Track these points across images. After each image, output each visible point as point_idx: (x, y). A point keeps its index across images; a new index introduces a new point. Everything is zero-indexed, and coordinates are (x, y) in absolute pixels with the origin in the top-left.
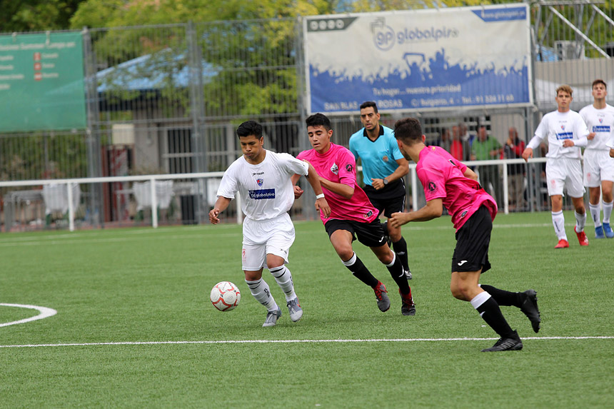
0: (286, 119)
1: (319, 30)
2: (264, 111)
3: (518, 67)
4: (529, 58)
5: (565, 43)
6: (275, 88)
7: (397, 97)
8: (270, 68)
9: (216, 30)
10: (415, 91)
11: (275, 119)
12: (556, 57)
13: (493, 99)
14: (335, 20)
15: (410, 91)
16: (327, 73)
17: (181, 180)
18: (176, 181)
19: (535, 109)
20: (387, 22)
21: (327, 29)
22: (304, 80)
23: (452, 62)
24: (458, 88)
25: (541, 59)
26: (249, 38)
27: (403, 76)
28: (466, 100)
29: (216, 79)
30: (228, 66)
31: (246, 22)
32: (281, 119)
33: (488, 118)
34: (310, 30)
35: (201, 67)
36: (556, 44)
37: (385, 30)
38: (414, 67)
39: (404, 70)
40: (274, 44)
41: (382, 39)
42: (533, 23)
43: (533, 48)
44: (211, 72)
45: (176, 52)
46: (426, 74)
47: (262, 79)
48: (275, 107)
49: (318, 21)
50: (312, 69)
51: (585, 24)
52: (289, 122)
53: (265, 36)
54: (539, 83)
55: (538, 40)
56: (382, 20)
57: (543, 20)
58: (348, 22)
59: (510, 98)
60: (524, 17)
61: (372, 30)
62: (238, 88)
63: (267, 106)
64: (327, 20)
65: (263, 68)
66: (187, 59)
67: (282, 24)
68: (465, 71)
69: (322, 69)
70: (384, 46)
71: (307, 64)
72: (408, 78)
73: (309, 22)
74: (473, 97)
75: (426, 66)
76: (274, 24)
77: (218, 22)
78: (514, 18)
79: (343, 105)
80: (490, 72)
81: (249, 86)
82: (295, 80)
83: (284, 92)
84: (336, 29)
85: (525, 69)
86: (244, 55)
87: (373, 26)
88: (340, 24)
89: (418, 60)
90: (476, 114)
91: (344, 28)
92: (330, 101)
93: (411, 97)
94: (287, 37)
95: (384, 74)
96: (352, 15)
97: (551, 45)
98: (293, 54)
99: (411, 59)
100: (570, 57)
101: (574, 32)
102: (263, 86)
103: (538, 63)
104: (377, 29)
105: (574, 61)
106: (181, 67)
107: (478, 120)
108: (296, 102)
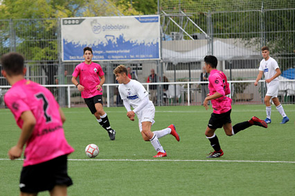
0: (52, 63)
1: (68, 24)
2: (43, 59)
3: (155, 43)
4: (159, 39)
5: (175, 33)
6: (47, 49)
7: (101, 54)
8: (46, 40)
9: (22, 23)
10: (110, 52)
11: (48, 63)
12: (171, 39)
13: (144, 56)
14: (75, 20)
15: (107, 52)
16: (71, 43)
17: (5, 88)
18: (3, 89)
19: (162, 61)
20: (98, 22)
21: (72, 24)
22: (61, 46)
23: (126, 40)
24: (128, 51)
25: (165, 40)
26: (37, 27)
27: (105, 45)
28: (132, 57)
29: (21, 44)
30: (27, 39)
31: (36, 19)
32: (50, 63)
33: (141, 65)
34: (64, 24)
35: (15, 39)
36: (171, 33)
37: (97, 25)
38: (110, 41)
39: (105, 43)
40: (48, 30)
41: (96, 29)
42: (161, 24)
43: (161, 35)
44: (20, 41)
45: (4, 32)
46: (115, 45)
47: (42, 45)
48: (47, 57)
49: (68, 20)
50: (64, 41)
51: (183, 25)
52: (54, 64)
53: (43, 26)
54: (163, 50)
55: (164, 31)
56: (95, 20)
57: (166, 23)
58: (81, 21)
59: (151, 56)
60: (157, 21)
61: (92, 25)
62: (31, 48)
63: (44, 57)
64: (71, 20)
65: (42, 40)
66: (9, 35)
67: (52, 21)
68: (132, 44)
69: (69, 41)
70: (97, 32)
71: (62, 39)
72: (107, 46)
73: (64, 20)
74: (135, 55)
75: (115, 41)
76: (48, 21)
77: (23, 19)
78: (153, 21)
79: (78, 57)
80: (142, 45)
81: (36, 48)
82: (57, 46)
83: (52, 51)
84: (75, 24)
85: (158, 43)
86: (34, 34)
87: (92, 23)
88: (77, 22)
89: (112, 38)
90: (136, 63)
91: (79, 23)
92: (72, 56)
93: (108, 54)
94: (54, 27)
95: (96, 44)
96: (83, 18)
97: (169, 34)
98: (56, 34)
99: (109, 38)
100: (177, 39)
101: (179, 28)
102: (43, 48)
103: (163, 42)
104: (94, 25)
105: (179, 41)
106: (6, 39)
107: (136, 65)
108: (57, 56)
